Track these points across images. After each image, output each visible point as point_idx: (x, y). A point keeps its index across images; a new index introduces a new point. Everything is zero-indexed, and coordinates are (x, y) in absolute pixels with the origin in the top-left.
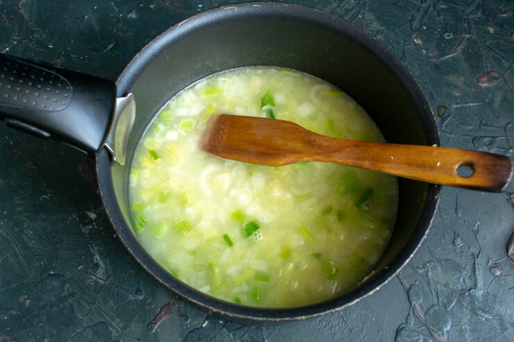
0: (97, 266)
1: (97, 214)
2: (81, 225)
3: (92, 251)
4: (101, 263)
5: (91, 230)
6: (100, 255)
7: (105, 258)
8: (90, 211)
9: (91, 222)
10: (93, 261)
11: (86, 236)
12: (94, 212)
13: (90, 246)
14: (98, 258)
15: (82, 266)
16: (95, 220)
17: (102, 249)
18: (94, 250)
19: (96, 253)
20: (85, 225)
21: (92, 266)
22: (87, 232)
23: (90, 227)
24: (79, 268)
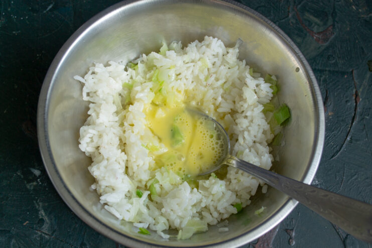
0: (42, 221)
1: (40, 170)
2: (26, 182)
3: (37, 207)
4: (46, 218)
5: (35, 186)
6: (45, 210)
7: (50, 214)
8: (34, 167)
9: (35, 178)
10: (37, 217)
11: (31, 192)
12: (38, 169)
13: (35, 202)
14: (44, 214)
15: (27, 222)
16: (40, 176)
17: (47, 204)
18: (39, 205)
19: (40, 209)
20: (29, 181)
21: (37, 222)
22: (32, 188)
23: (35, 183)
24: (25, 224)
